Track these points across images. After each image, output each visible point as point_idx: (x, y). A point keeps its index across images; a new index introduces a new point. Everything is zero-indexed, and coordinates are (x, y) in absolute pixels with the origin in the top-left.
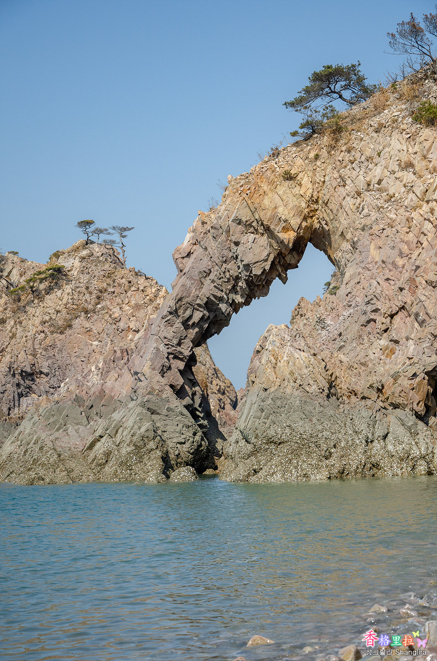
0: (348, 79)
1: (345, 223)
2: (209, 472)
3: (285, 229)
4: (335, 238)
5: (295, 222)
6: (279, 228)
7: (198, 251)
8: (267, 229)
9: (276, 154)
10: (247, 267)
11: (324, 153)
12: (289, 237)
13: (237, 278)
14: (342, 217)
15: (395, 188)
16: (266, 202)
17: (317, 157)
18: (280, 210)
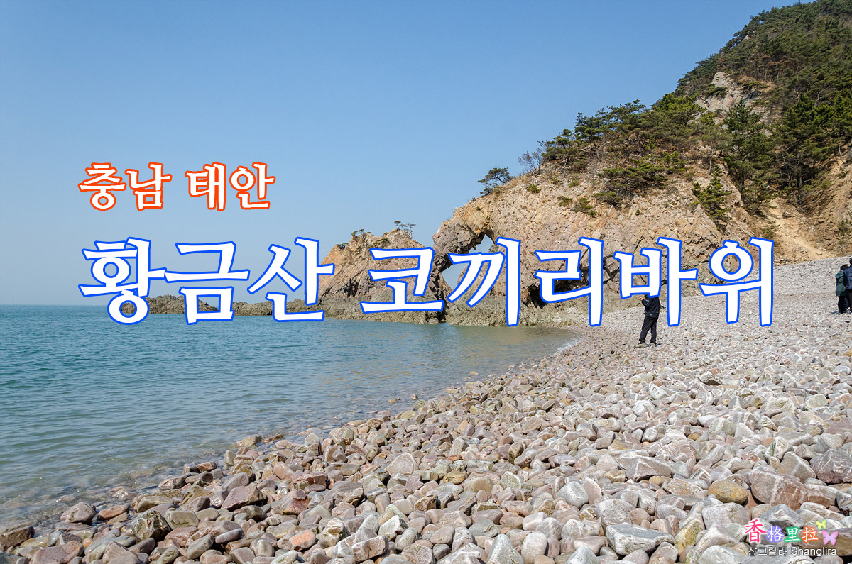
0: (503, 173)
1: (500, 228)
2: (442, 320)
3: (476, 229)
4: (496, 233)
5: (481, 226)
6: (474, 229)
7: (442, 235)
8: (470, 229)
9: (474, 200)
10: (461, 243)
11: (493, 201)
12: (478, 232)
13: (457, 247)
14: (498, 225)
15: (519, 216)
16: (470, 218)
17: (490, 202)
18: (475, 221)
